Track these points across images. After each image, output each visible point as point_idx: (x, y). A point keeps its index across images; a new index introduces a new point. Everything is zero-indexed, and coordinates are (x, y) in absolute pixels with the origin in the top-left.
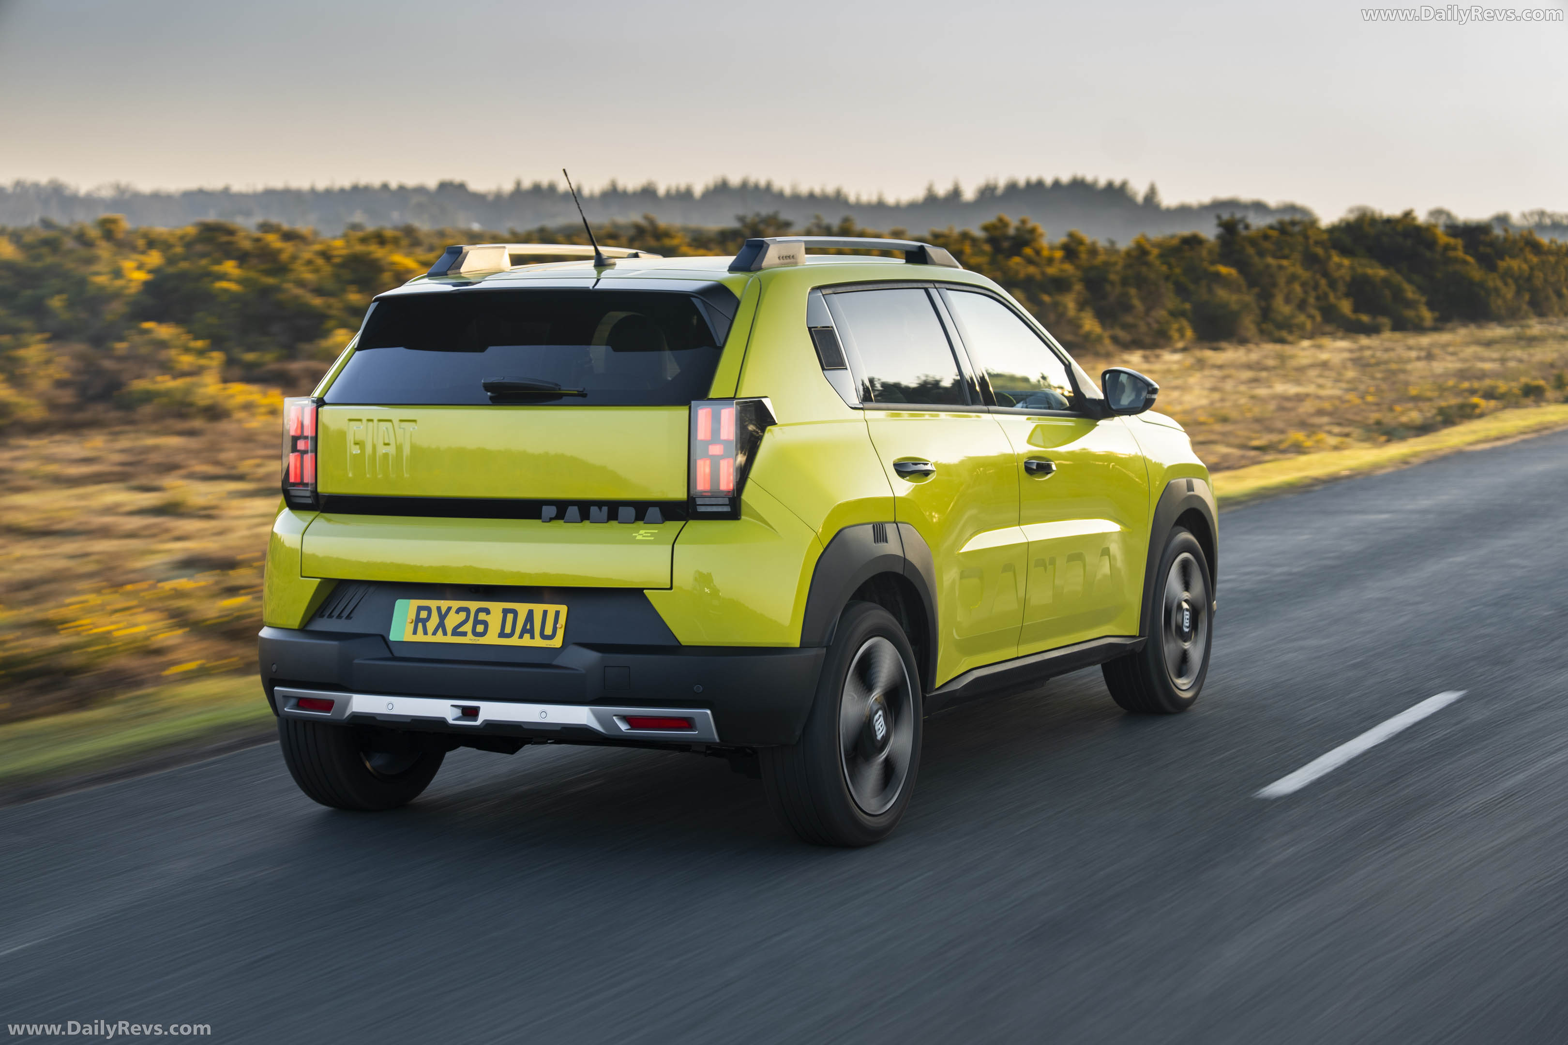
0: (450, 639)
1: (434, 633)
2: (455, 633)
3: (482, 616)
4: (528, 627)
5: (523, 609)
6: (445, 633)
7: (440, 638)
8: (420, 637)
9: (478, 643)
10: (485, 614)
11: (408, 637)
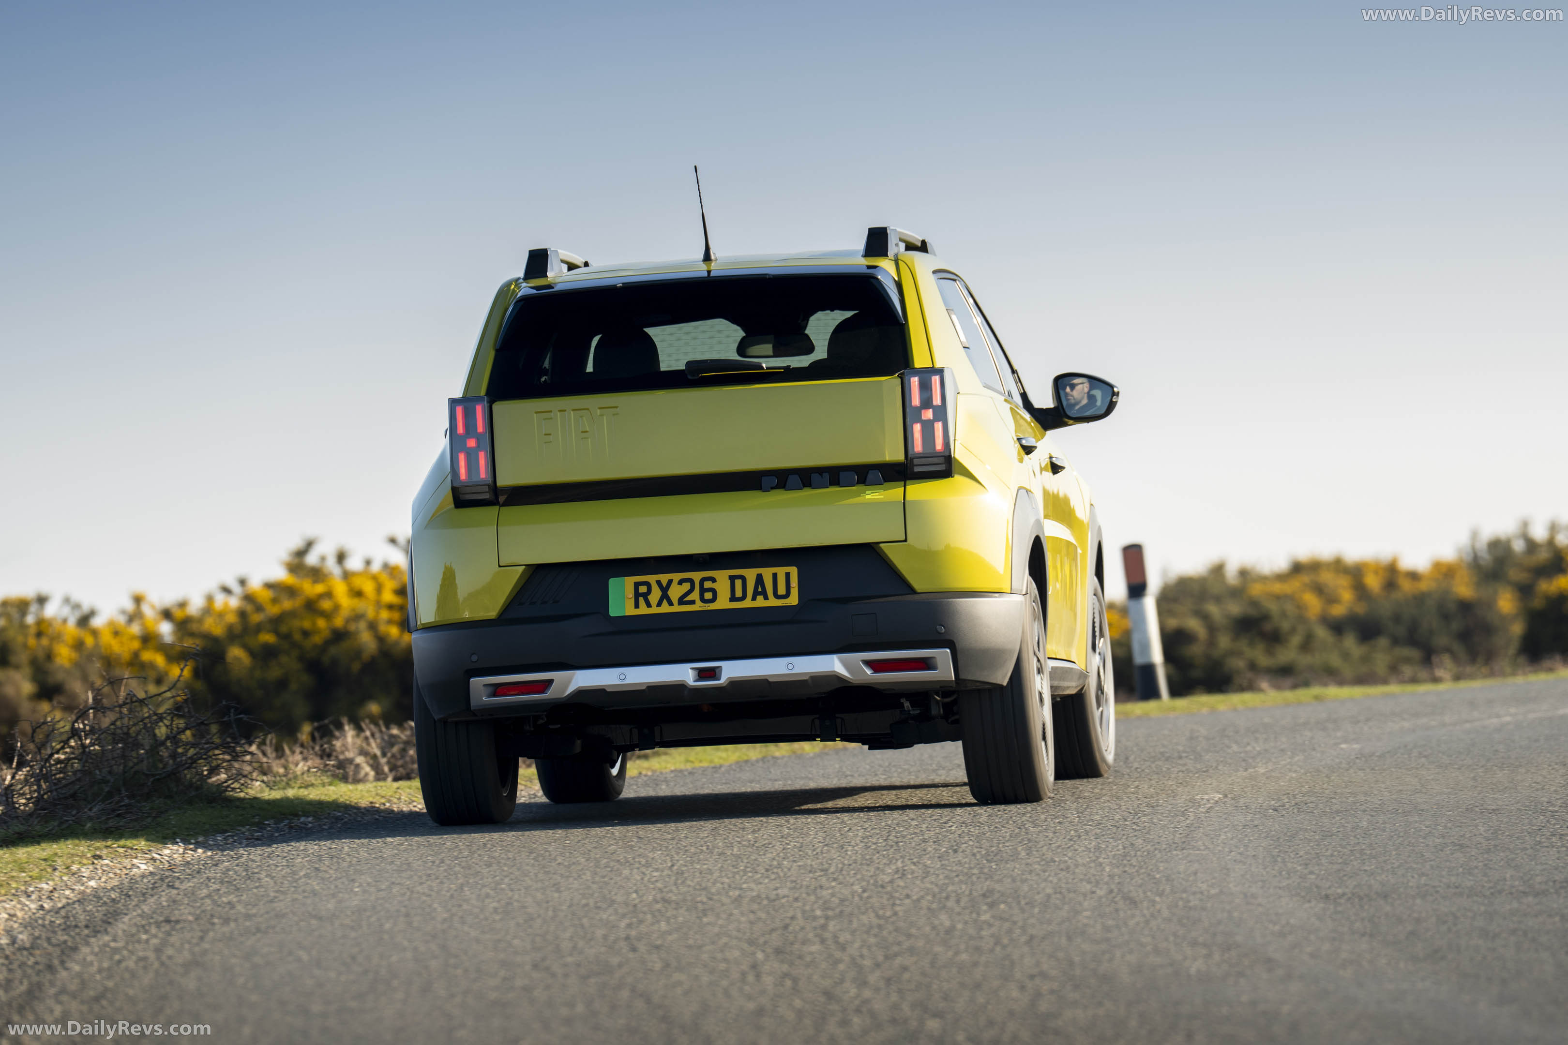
0: (677, 608)
1: (659, 604)
2: (681, 601)
3: (708, 585)
4: (760, 590)
5: (751, 574)
6: (671, 603)
7: (665, 608)
8: (643, 610)
9: (709, 608)
10: (711, 582)
11: (630, 610)
